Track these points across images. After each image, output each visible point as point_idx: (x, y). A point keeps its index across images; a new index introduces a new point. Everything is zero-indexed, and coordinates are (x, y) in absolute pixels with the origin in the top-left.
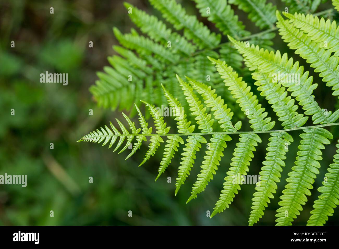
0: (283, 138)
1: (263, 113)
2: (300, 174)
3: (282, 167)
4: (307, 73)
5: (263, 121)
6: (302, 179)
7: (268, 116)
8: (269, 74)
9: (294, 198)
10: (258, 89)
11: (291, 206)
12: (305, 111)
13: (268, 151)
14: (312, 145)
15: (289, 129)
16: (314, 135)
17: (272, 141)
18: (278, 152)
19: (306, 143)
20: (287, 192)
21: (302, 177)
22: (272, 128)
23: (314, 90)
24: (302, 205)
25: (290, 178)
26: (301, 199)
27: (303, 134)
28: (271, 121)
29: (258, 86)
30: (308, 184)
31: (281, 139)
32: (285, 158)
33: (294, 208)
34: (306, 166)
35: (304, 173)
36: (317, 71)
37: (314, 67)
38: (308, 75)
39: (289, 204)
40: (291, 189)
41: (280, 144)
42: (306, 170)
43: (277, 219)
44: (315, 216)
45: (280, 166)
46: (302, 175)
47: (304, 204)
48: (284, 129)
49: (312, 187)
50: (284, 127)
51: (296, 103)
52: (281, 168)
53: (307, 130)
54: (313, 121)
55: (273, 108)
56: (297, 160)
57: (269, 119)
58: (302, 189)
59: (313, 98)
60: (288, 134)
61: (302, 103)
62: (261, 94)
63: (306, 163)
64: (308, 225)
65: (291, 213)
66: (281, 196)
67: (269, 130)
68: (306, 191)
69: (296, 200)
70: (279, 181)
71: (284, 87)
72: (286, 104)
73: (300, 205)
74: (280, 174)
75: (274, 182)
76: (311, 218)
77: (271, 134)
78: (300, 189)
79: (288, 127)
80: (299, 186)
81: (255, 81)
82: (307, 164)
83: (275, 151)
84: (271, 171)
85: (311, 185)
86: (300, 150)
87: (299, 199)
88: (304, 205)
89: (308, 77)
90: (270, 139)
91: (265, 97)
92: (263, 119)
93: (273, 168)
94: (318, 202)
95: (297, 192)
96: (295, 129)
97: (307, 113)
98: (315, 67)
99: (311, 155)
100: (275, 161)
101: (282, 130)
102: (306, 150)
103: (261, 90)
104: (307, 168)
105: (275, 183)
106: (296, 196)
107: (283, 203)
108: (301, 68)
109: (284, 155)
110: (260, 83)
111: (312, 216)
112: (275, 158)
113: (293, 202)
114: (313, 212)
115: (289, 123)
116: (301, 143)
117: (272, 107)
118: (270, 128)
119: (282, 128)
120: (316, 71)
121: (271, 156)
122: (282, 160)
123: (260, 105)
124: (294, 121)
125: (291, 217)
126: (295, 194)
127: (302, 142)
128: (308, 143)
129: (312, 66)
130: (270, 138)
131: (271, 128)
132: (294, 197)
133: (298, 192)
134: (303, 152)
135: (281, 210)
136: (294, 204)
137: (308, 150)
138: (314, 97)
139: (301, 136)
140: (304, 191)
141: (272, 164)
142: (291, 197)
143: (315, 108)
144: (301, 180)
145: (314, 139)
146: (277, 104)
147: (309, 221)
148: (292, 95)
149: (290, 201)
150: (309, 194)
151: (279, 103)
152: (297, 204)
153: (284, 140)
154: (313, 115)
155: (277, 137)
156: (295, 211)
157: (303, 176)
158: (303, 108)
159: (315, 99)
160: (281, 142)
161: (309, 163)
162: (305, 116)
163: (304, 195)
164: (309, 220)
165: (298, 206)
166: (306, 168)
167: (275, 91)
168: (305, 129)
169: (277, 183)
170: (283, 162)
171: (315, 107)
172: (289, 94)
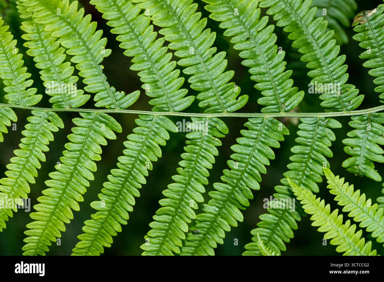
0: (49, 121)
1: (27, 80)
2: (66, 177)
3: (40, 162)
4: (100, 32)
5: (25, 91)
6: (68, 184)
7: (33, 86)
8: (45, 27)
9: (54, 211)
10: (25, 45)
11: (49, 221)
12: (87, 85)
13: (24, 135)
14: (90, 136)
15: (59, 108)
16: (94, 123)
17: (32, 122)
18: (38, 140)
19: (80, 132)
20: (45, 201)
21: (69, 182)
22: (36, 103)
23: (104, 58)
24: (65, 224)
25: (51, 180)
26: (64, 214)
27: (78, 119)
28: (37, 93)
29: (26, 41)
30: (76, 192)
31: (46, 121)
32: (47, 149)
33: (53, 226)
34: (76, 166)
35: (72, 176)
36: (115, 31)
37: (112, 26)
38: (101, 36)
39: (45, 218)
40: (50, 196)
41: (43, 128)
42: (75, 172)
43: (27, 238)
44: (85, 244)
45: (38, 161)
46: (69, 179)
47: (69, 222)
48: (52, 108)
49: (81, 199)
50: (52, 104)
51: (76, 72)
52: (39, 164)
53: (86, 114)
54: (96, 102)
55: (41, 75)
56: (64, 156)
57: (35, 90)
58: (67, 199)
59: (101, 70)
60: (57, 116)
61: (83, 74)
62: (28, 52)
63: (77, 162)
64: (73, 255)
65: (49, 232)
66: (35, 205)
67: (31, 106)
68: (73, 204)
69: (57, 214)
70: (33, 182)
71: (64, 48)
72: (61, 72)
73: (62, 223)
74: (36, 171)
75: (27, 183)
76: (79, 245)
77: (32, 112)
78: (65, 199)
79: (58, 105)
80: (63, 194)
81: (24, 33)
82: (77, 164)
83: (34, 137)
84: (24, 166)
85: (81, 195)
86: (70, 142)
87: (62, 213)
88: (68, 224)
89: (100, 38)
90: (29, 119)
91: (34, 57)
92: (24, 88)
93: (28, 161)
94: (90, 223)
95: (59, 202)
96: (67, 109)
97: (88, 88)
98: (114, 26)
99: (85, 151)
100: (31, 151)
101: (50, 109)
102: (80, 143)
103: (29, 47)
104: (77, 169)
105: (28, 185)
106: (58, 208)
107: (37, 215)
108: (93, 25)
109: (47, 145)
110: (29, 37)
111: (80, 242)
112: (32, 148)
113: (51, 216)
114: (83, 237)
115: (61, 100)
116: (73, 132)
117: (41, 73)
118: (32, 103)
119: (50, 106)
120: (112, 31)
121: (27, 143)
122: (43, 152)
123: (26, 69)
124: (68, 98)
125: (47, 239)
126: (56, 206)
127: (75, 129)
128: (84, 133)
129: (110, 24)
130: (30, 117)
131: (34, 104)
132: (55, 209)
133: (60, 204)
134: (74, 144)
135: (33, 225)
136: (53, 220)
137: (82, 144)
138: (102, 67)
139: (75, 121)
140: (69, 202)
141: (27, 156)
142: (50, 209)
143: (101, 84)
144: (66, 187)
145: (93, 129)
146: (48, 70)
147: (75, 250)
148: (73, 60)
149: (48, 215)
150: (77, 208)
151: (52, 69)
152: (59, 220)
153: (49, 123)
154: (97, 93)
155: (41, 117)
156: (55, 231)
157: (71, 180)
158: (84, 81)
159: (104, 71)
160: (45, 125)
161: (81, 163)
162: (86, 93)
163: (69, 208)
164: (75, 248)
165: (59, 224)
166: (75, 169)
167: (49, 51)
168: (83, 113)
169: (30, 185)
170: (43, 155)
171: (103, 82)
172: (69, 58)
